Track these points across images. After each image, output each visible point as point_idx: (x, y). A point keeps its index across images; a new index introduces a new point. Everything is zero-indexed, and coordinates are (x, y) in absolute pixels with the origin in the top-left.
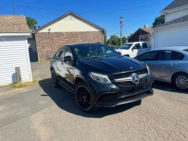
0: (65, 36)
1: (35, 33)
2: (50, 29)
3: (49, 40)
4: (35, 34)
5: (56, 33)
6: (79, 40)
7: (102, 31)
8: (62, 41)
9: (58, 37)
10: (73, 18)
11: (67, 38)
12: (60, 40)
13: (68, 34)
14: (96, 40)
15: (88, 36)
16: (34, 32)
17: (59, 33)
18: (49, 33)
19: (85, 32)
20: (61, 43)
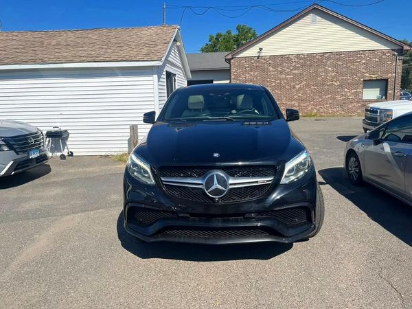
0: (293, 65)
1: (231, 59)
2: (261, 49)
3: (256, 73)
4: (232, 61)
5: (273, 57)
6: (327, 72)
7: (396, 48)
8: (286, 74)
9: (278, 65)
10: (319, 19)
11: (297, 68)
12: (281, 73)
13: (301, 59)
14: (374, 73)
15: (353, 62)
16: (230, 57)
17: (282, 56)
18: (258, 57)
19: (348, 53)
20: (283, 79)
